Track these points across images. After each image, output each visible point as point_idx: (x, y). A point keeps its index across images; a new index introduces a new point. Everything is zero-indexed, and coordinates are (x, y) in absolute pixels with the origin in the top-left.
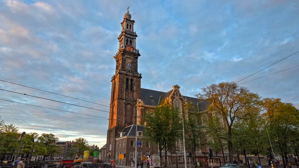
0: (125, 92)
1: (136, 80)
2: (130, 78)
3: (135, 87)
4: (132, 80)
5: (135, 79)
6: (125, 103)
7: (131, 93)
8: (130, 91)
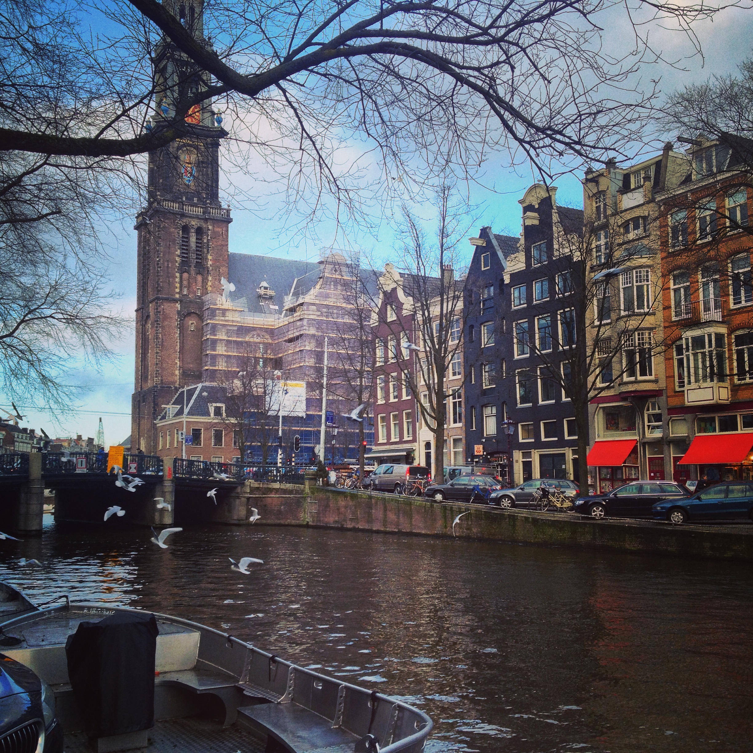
0: (178, 275)
1: (214, 232)
2: (194, 223)
3: (210, 257)
4: (200, 231)
5: (210, 227)
6: (179, 313)
7: (199, 278)
8: (193, 270)
